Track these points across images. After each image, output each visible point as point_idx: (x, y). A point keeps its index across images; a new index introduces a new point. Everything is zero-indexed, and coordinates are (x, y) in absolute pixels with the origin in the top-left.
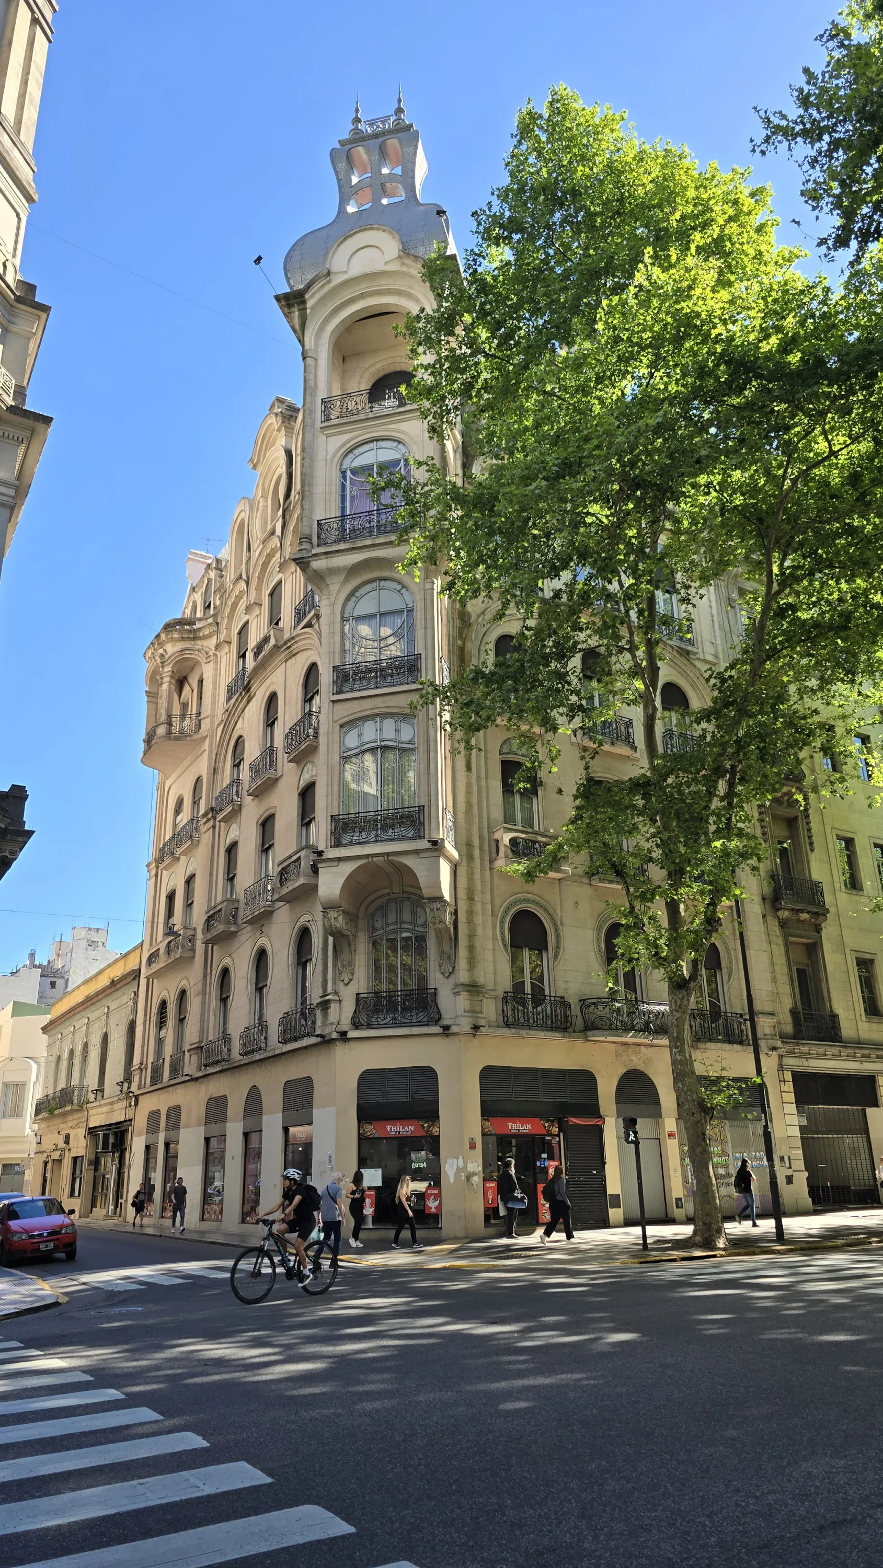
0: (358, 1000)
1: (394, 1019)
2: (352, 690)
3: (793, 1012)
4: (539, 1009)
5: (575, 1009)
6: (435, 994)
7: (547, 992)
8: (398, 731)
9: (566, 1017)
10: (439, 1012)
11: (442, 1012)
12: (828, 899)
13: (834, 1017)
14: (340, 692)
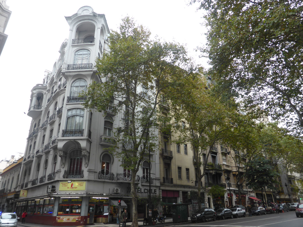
0: (65, 172)
1: (73, 176)
2: (71, 102)
3: (164, 178)
4: (107, 175)
5: (115, 176)
6: (83, 171)
7: (109, 172)
8: (80, 112)
9: (113, 177)
10: (83, 175)
11: (84, 175)
12: (173, 155)
13: (172, 179)
14: (68, 102)
